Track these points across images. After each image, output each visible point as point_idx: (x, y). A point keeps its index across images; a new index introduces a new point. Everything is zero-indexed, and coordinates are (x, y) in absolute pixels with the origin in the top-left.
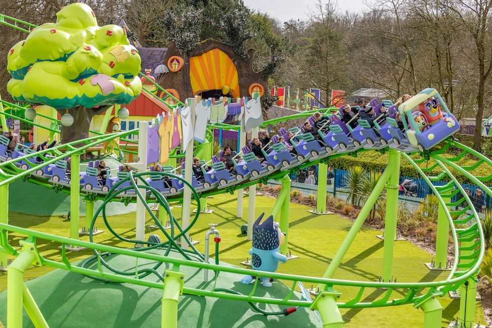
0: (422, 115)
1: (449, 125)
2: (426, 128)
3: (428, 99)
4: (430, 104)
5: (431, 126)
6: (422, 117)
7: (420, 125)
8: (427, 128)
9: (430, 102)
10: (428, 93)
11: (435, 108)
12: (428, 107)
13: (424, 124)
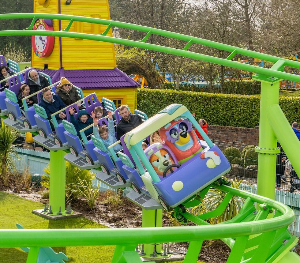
0: (163, 149)
1: (210, 164)
2: (169, 172)
3: (173, 122)
4: (175, 130)
5: (178, 167)
6: (164, 152)
7: (160, 166)
8: (172, 172)
9: (176, 127)
10: (171, 112)
11: (185, 136)
12: (173, 135)
13: (167, 165)
